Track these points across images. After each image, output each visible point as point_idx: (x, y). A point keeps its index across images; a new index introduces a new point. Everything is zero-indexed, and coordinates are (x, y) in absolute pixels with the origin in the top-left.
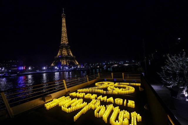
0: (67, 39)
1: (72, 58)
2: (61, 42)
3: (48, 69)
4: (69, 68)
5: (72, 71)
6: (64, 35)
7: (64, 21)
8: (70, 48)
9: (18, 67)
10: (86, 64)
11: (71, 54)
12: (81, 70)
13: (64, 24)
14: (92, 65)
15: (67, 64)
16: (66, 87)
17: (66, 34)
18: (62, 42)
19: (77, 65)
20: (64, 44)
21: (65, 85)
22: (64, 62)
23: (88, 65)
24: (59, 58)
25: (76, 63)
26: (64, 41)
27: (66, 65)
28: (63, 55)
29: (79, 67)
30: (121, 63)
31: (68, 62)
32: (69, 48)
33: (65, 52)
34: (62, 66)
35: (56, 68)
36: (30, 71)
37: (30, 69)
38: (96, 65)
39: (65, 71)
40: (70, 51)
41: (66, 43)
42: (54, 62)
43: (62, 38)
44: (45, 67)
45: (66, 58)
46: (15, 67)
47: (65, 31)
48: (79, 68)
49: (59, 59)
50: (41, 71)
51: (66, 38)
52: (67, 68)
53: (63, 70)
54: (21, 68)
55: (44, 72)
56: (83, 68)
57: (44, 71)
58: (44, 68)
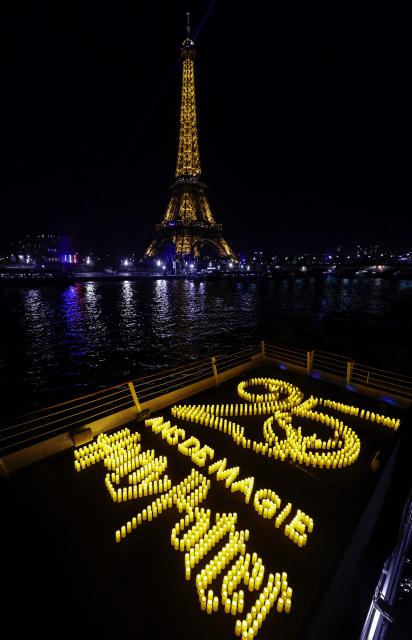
0: (196, 154)
1: (210, 233)
2: (175, 170)
3: (136, 265)
4: (199, 268)
5: (208, 278)
6: (189, 138)
7: (188, 74)
8: (205, 190)
9: (60, 254)
10: (258, 256)
11: (208, 214)
12: (240, 279)
13: (189, 91)
14: (281, 262)
15: (192, 253)
16: (136, 400)
17: (193, 134)
18: (181, 167)
19: (228, 258)
20: (187, 176)
21: (134, 394)
22: (184, 246)
23: (267, 258)
24: (169, 229)
25: (224, 248)
26: (187, 163)
27: (190, 258)
28: (180, 218)
29: (231, 265)
30: (406, 257)
31: (198, 244)
32: (202, 191)
33: (188, 209)
34: (177, 257)
35: (159, 263)
36: (89, 269)
37: (88, 262)
38: (294, 262)
39: (185, 278)
40: (207, 206)
41: (194, 171)
42: (154, 242)
43: (180, 154)
44: (129, 261)
45: (192, 230)
46: (53, 255)
47: (192, 119)
48: (232, 271)
49: (169, 232)
50: (119, 271)
51: (194, 150)
52: (192, 266)
53: (179, 273)
54: (68, 258)
55: (126, 275)
56: (245, 272)
57: (125, 271)
58: (126, 263)
